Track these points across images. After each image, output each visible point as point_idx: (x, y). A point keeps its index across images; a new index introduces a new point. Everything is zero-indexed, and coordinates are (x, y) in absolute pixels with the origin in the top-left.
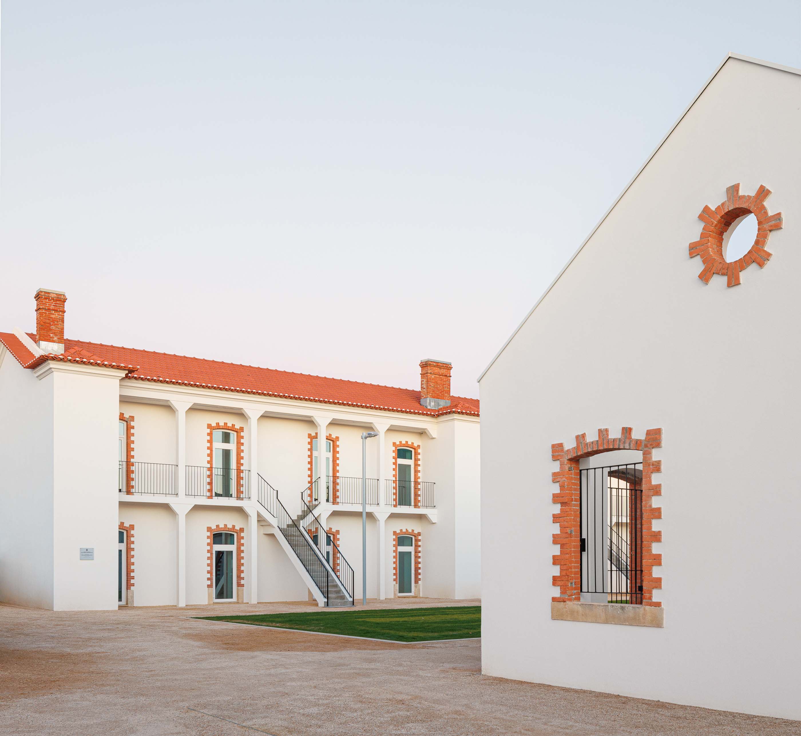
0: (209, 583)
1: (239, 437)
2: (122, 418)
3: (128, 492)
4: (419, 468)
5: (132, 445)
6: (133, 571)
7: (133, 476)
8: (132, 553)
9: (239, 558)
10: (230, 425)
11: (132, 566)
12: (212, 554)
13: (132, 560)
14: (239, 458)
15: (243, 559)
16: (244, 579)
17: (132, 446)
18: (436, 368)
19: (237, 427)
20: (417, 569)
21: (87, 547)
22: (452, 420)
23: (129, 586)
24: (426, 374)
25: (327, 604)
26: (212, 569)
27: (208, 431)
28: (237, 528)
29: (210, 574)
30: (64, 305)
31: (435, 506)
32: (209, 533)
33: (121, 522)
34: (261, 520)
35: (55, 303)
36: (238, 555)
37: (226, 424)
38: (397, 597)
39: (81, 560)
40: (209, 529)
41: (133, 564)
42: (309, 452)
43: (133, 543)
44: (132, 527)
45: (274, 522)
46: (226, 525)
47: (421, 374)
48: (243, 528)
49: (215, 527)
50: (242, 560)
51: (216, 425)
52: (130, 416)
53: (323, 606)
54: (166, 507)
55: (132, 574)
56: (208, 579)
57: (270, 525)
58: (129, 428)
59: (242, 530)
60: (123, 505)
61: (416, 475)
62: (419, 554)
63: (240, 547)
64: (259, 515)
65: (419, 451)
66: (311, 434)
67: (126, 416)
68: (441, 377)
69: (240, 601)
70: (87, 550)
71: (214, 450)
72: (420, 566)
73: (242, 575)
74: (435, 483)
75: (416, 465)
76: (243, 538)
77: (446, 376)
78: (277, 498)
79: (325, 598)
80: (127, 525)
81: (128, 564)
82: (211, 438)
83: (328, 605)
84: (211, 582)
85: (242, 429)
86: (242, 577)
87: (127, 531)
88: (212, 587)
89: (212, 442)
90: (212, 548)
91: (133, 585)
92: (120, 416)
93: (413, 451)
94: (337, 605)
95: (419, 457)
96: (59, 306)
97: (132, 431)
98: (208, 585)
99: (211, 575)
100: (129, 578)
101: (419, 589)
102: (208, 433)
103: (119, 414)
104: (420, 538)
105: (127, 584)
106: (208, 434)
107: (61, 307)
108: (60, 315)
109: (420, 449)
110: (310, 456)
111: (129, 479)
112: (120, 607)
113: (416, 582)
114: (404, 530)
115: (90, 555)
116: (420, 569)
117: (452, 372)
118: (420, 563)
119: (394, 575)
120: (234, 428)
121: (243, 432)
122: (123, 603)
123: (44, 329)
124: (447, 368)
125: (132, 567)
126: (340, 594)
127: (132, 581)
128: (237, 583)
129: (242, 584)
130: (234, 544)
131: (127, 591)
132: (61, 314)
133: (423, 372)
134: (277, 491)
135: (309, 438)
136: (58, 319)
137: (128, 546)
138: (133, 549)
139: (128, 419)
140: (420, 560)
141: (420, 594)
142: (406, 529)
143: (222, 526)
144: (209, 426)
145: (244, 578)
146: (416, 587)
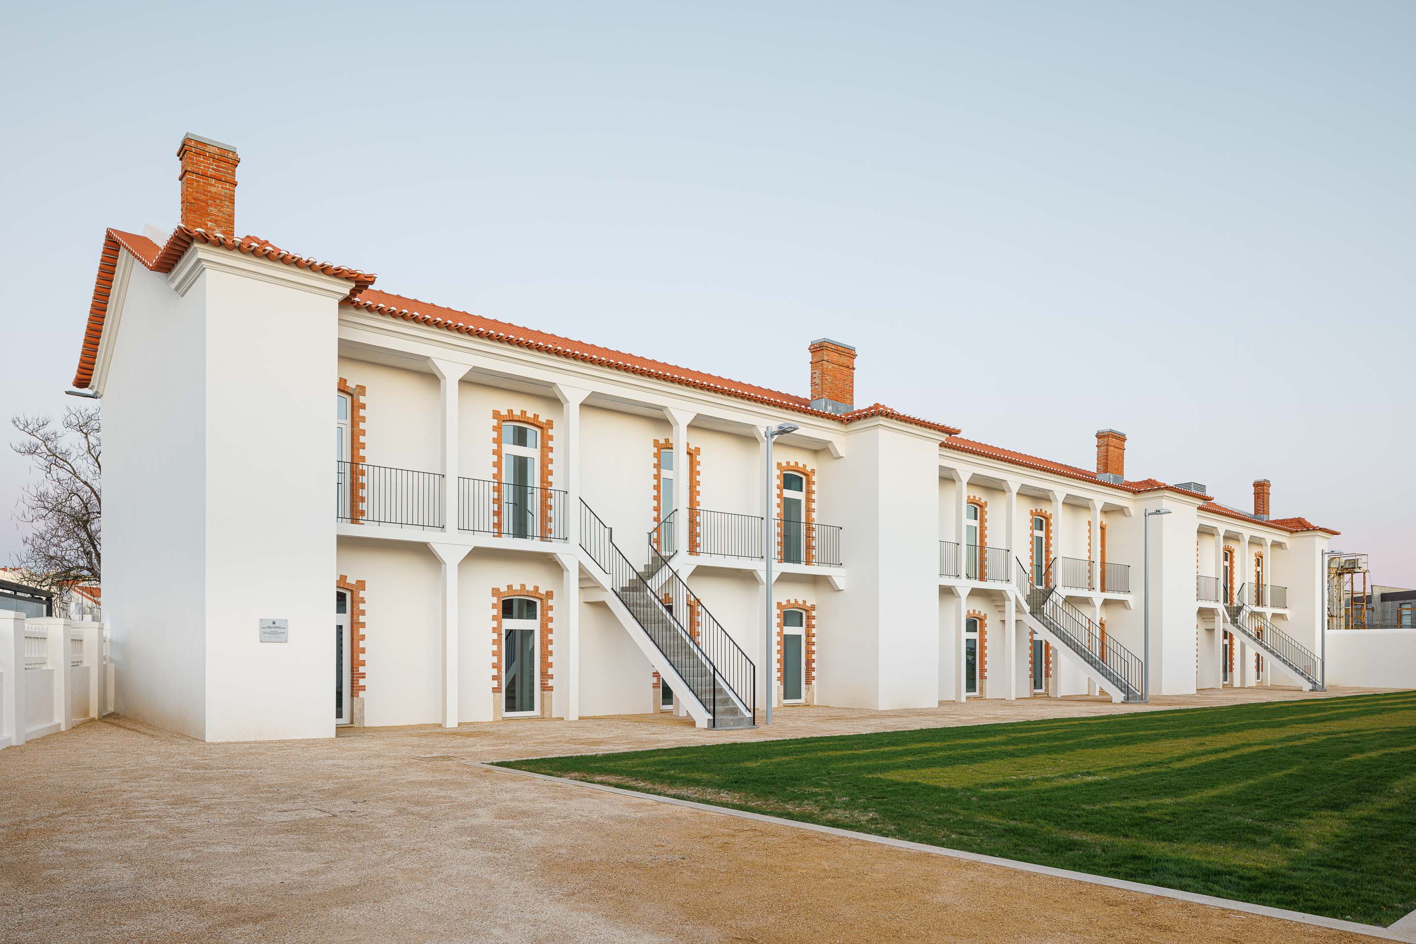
0: (495, 684)
1: (546, 438)
2: (343, 388)
3: (354, 520)
4: (814, 506)
5: (361, 437)
6: (363, 663)
7: (363, 493)
8: (362, 631)
9: (545, 643)
10: (530, 415)
11: (360, 655)
12: (500, 635)
13: (362, 644)
14: (545, 472)
15: (552, 644)
16: (552, 678)
17: (362, 439)
18: (835, 354)
19: (543, 419)
20: (809, 662)
21: (274, 618)
22: (873, 428)
23: (356, 690)
24: (820, 363)
25: (713, 724)
26: (500, 660)
27: (495, 422)
28: (542, 591)
29: (496, 669)
30: (234, 171)
31: (841, 564)
32: (496, 598)
33: (341, 576)
34: (585, 578)
35: (216, 166)
36: (543, 637)
37: (523, 413)
38: (782, 705)
39: (261, 641)
40: (496, 592)
41: (363, 651)
42: (656, 470)
43: (363, 613)
44: (361, 585)
45: (605, 581)
46: (523, 586)
47: (811, 363)
48: (552, 592)
49: (506, 589)
50: (549, 646)
51: (507, 414)
52: (358, 386)
53: (706, 727)
54: (422, 550)
55: (361, 669)
56: (494, 678)
57: (598, 587)
58: (356, 407)
59: (549, 595)
60: (344, 542)
61: (808, 517)
62: (813, 638)
63: (547, 624)
64: (582, 570)
65: (814, 479)
66: (658, 441)
67: (351, 384)
68: (841, 368)
69: (546, 715)
70: (274, 623)
71: (504, 456)
72: (814, 657)
73: (550, 671)
74: (841, 528)
75: (809, 500)
76: (551, 608)
77: (848, 367)
78: (611, 542)
79: (709, 712)
80: (351, 580)
81: (354, 650)
82: (500, 435)
83: (714, 726)
84: (498, 682)
85: (550, 424)
86: (549, 673)
87: (352, 591)
88: (501, 692)
89: (501, 443)
90: (500, 624)
91: (363, 688)
92: (339, 384)
93: (804, 478)
94: (727, 725)
95: (814, 488)
96: (225, 173)
97: (362, 412)
98: (493, 688)
99: (499, 671)
100: (356, 675)
101: (813, 694)
102: (494, 427)
103: (336, 381)
104: (814, 613)
105: (352, 687)
106: (495, 429)
107: (229, 174)
108: (227, 189)
109: (814, 475)
110: (657, 477)
111: (355, 499)
112: (340, 729)
113: (808, 682)
114: (792, 602)
115: (281, 633)
116: (814, 662)
117: (857, 363)
118: (813, 652)
119: (778, 671)
120: (537, 421)
121: (552, 429)
122: (345, 720)
123: (195, 212)
124: (849, 355)
125: (362, 657)
126: (728, 705)
127: (362, 682)
128: (541, 684)
129: (550, 687)
130: (535, 618)
131: (352, 700)
132: (228, 187)
133: (814, 360)
134: (611, 528)
135: (655, 446)
136: (223, 196)
137: (354, 618)
138: (363, 625)
139: (354, 390)
140: (814, 648)
141: (813, 700)
142: (796, 600)
143: (516, 587)
144: (496, 414)
145: (552, 675)
146: (808, 689)
